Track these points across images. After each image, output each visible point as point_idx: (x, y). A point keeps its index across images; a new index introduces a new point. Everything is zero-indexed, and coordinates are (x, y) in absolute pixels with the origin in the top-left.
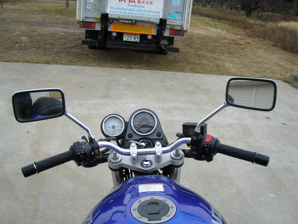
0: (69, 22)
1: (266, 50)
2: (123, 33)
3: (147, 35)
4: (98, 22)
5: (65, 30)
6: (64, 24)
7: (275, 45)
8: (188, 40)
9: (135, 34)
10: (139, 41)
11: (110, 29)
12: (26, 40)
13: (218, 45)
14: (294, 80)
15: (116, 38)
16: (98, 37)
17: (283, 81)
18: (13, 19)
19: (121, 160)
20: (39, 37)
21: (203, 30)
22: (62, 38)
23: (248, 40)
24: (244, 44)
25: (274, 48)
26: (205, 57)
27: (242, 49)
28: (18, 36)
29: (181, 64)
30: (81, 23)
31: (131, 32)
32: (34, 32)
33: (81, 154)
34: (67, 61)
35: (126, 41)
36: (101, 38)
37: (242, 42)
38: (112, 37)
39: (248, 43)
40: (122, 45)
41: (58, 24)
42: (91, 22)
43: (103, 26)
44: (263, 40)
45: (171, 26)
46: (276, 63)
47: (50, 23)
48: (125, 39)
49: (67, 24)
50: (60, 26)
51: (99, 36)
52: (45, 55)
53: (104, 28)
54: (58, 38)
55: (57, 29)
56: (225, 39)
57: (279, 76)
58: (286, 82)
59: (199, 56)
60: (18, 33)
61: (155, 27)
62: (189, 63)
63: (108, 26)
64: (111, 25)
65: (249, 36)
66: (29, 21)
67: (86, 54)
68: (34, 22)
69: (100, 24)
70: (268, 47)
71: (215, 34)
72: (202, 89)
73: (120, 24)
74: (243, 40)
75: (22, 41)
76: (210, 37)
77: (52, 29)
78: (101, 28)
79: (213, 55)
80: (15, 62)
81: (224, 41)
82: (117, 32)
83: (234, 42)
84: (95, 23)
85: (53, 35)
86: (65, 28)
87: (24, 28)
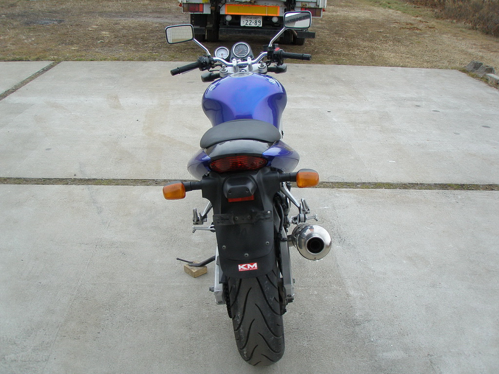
0: (162, 10)
1: (455, 35)
2: (241, 15)
3: (272, 17)
4: (206, 3)
5: (159, 20)
6: (156, 12)
7: (473, 28)
8: (338, 27)
9: (256, 17)
10: (261, 26)
11: (223, 12)
12: (108, 35)
13: (382, 31)
14: (474, 68)
15: (231, 23)
16: (207, 25)
17: (460, 71)
18: (81, 9)
19: (227, 71)
20: (125, 31)
21: (366, 11)
22: (157, 31)
23: (433, 23)
24: (423, 29)
25: (470, 32)
26: (358, 46)
27: (417, 35)
28: (96, 30)
29: (321, 55)
30: (185, 6)
31: (251, 14)
32: (117, 24)
33: (204, 62)
34: (168, 57)
35: (244, 27)
36: (211, 26)
37: (421, 26)
38: (225, 22)
39: (430, 26)
40: (239, 32)
41: (147, 13)
42: (198, 4)
43: (214, 8)
44: (457, 21)
45: (303, 3)
46: (462, 51)
47: (136, 12)
48: (243, 24)
49: (160, 12)
50: (150, 15)
51: (208, 23)
52: (138, 51)
53: (216, 10)
54: (151, 30)
55: (147, 19)
56: (396, 22)
57: (458, 65)
58: (464, 71)
59: (349, 46)
60: (95, 27)
61: (282, 6)
62: (332, 54)
63: (220, 8)
64: (224, 6)
65: (437, 18)
66: (105, 12)
67: (193, 48)
68: (112, 12)
69: (210, 6)
70: (461, 31)
71: (381, 17)
72: (342, 81)
73: (235, 5)
74: (424, 23)
75: (103, 37)
76: (373, 20)
77: (141, 20)
78: (211, 10)
79: (370, 44)
80: (101, 60)
81: (394, 26)
82: (232, 15)
83: (408, 26)
84: (203, 4)
85: (143, 27)
86: (158, 17)
87: (100, 20)
